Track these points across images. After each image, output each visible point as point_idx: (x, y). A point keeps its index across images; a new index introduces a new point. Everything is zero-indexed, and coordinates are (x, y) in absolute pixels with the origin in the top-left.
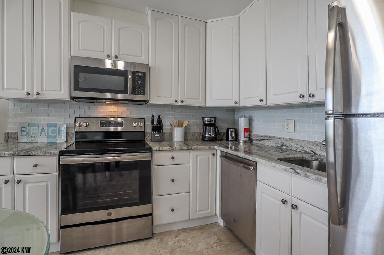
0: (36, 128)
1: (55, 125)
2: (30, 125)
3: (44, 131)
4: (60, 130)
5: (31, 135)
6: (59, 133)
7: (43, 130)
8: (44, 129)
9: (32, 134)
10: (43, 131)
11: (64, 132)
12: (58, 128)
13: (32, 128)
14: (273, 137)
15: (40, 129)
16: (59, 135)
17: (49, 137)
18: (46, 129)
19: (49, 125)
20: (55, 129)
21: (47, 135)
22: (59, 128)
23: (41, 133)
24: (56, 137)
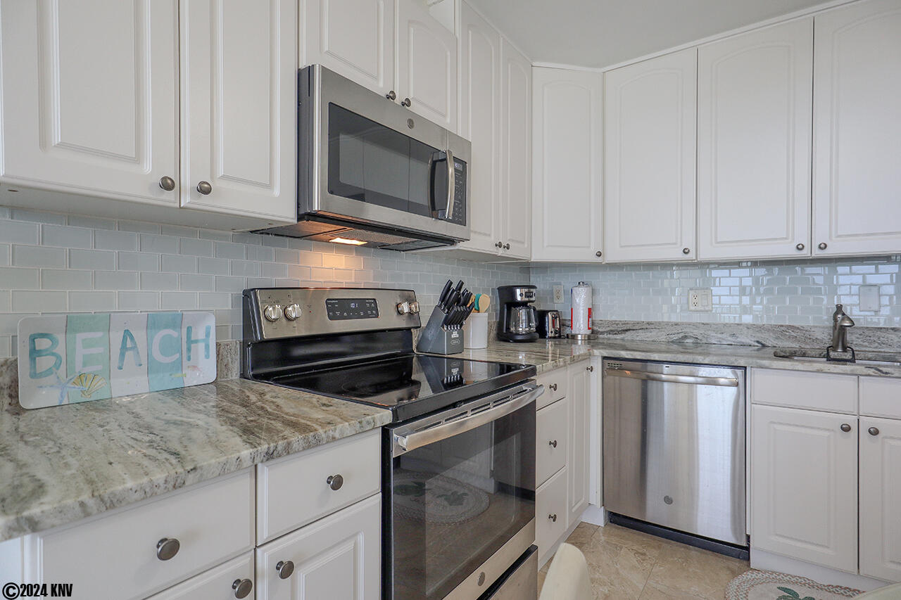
0: (99, 334)
1: (175, 321)
2: (72, 325)
3: (134, 348)
4: (193, 339)
5: (79, 367)
6: (189, 350)
7: (129, 344)
8: (132, 338)
9: (85, 364)
10: (131, 349)
11: (207, 347)
12: (184, 331)
13: (80, 337)
14: (660, 323)
15: (116, 337)
16: (189, 359)
17: (152, 368)
18: (140, 336)
19: (153, 323)
20: (174, 333)
21: (144, 361)
22: (189, 329)
23: (122, 355)
24: (178, 366)
